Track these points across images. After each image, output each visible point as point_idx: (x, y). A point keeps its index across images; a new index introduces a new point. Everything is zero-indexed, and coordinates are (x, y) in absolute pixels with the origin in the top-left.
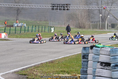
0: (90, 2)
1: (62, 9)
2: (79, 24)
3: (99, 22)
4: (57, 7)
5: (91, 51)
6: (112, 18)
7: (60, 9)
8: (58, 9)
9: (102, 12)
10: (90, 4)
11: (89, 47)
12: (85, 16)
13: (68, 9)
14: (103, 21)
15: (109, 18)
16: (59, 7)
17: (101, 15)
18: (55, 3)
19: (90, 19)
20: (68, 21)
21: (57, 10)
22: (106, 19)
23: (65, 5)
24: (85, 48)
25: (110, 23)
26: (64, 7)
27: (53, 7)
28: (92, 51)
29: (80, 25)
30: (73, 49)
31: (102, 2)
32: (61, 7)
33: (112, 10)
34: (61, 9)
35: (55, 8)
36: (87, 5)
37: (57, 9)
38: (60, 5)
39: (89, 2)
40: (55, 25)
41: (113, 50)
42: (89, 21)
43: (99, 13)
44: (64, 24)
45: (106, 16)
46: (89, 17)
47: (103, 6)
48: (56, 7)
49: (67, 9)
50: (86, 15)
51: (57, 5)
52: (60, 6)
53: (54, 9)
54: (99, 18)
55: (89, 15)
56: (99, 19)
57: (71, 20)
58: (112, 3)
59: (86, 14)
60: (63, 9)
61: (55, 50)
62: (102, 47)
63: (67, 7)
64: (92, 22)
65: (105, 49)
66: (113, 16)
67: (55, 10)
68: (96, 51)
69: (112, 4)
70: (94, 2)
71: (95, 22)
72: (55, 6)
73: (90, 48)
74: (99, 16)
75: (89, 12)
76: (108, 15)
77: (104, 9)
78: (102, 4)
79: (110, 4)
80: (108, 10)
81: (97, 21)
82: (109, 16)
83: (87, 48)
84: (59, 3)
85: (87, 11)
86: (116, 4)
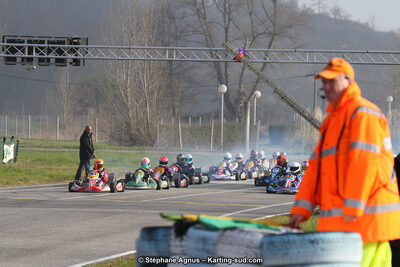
0: (177, 28)
1: (53, 61)
2: (129, 125)
3: (217, 117)
4: (30, 52)
5: (178, 243)
6: (273, 99)
7: (41, 60)
8: (35, 61)
9: (227, 76)
10: (177, 38)
11: (169, 228)
12: (152, 92)
13: (76, 62)
14: (234, 112)
15: (259, 100)
16: (37, 51)
17: (224, 88)
18: (20, 33)
19: (176, 104)
20: (80, 114)
21: (28, 65)
22: (246, 103)
23: (63, 43)
24: (149, 233)
25: (262, 124)
26: (60, 52)
27: (13, 50)
28: (184, 243)
29: (133, 132)
30: (99, 236)
31: (226, 29)
32: (49, 51)
33: (273, 67)
34: (49, 59)
35: (19, 54)
36: (162, 42)
37: (30, 60)
38: (43, 42)
39: (173, 30)
40: (20, 130)
41: (274, 239)
42: (174, 114)
43: (216, 80)
44: (62, 127)
45: (248, 93)
46: (173, 94)
47: (231, 46)
48: (23, 51)
49: (75, 60)
50: (160, 88)
51: (29, 42)
52: (42, 48)
53: (14, 59)
54: (215, 100)
55: (169, 87)
56: (216, 103)
57: (92, 111)
58: (273, 35)
59: (157, 83)
60: (57, 60)
61: (18, 242)
62: (226, 229)
63: (72, 51)
64: (185, 119)
65: (242, 235)
66: (276, 91)
67: (18, 67)
68: (200, 246)
69: (273, 39)
70: (195, 32)
71: (198, 119)
72: (19, 48)
73: (173, 231)
74: (218, 93)
75: (171, 74)
76: (254, 89)
77: (237, 59)
78: (230, 39)
79: (266, 40)
80: (254, 65)
81: (209, 115)
82: (259, 93)
83: (161, 234)
84: (37, 34)
85: (164, 69)
86: (290, 37)
